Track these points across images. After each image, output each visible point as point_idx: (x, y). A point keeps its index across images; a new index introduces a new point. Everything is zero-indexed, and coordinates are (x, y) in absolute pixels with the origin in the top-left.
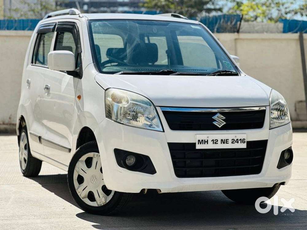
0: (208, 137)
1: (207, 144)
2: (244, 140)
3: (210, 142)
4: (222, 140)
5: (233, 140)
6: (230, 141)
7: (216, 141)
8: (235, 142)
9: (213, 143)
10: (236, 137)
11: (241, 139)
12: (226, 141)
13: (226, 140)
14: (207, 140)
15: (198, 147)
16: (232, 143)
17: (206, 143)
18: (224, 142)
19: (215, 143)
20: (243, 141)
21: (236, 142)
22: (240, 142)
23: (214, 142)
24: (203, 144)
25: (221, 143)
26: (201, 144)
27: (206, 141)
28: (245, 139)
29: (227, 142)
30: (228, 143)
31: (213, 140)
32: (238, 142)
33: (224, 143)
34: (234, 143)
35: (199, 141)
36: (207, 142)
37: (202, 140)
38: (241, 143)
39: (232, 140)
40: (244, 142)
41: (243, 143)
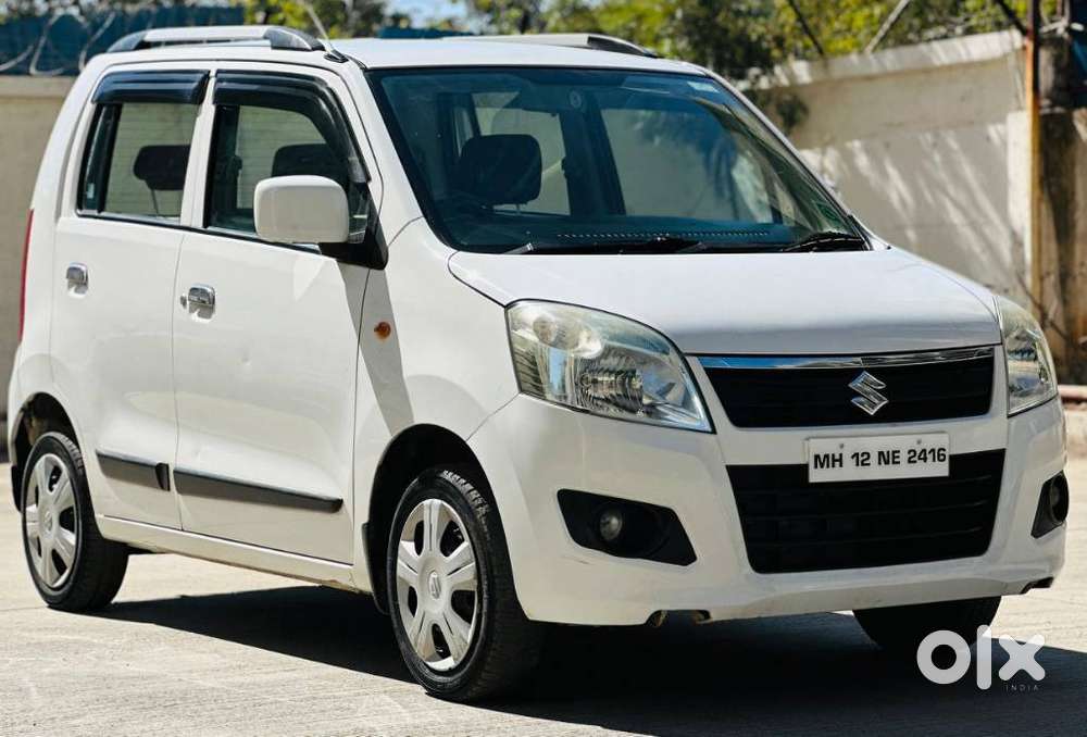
0: (842, 446)
1: (841, 466)
2: (942, 452)
3: (849, 462)
4: (881, 453)
5: (912, 454)
6: (904, 456)
7: (865, 457)
8: (916, 459)
9: (858, 465)
10: (919, 442)
11: (933, 450)
12: (894, 457)
13: (894, 452)
14: (841, 455)
15: (817, 476)
16: (910, 461)
17: (837, 464)
18: (887, 458)
19: (863, 464)
20: (938, 454)
21: (920, 459)
22: (930, 457)
23: (861, 459)
24: (828, 466)
25: (880, 463)
26: (822, 467)
27: (837, 457)
28: (944, 450)
29: (896, 460)
30: (898, 463)
31: (857, 455)
32: (925, 459)
33: (887, 463)
34: (915, 462)
35: (817, 457)
36: (840, 460)
37: (826, 456)
38: (934, 460)
39: (909, 452)
40: (942, 457)
41: (939, 460)
